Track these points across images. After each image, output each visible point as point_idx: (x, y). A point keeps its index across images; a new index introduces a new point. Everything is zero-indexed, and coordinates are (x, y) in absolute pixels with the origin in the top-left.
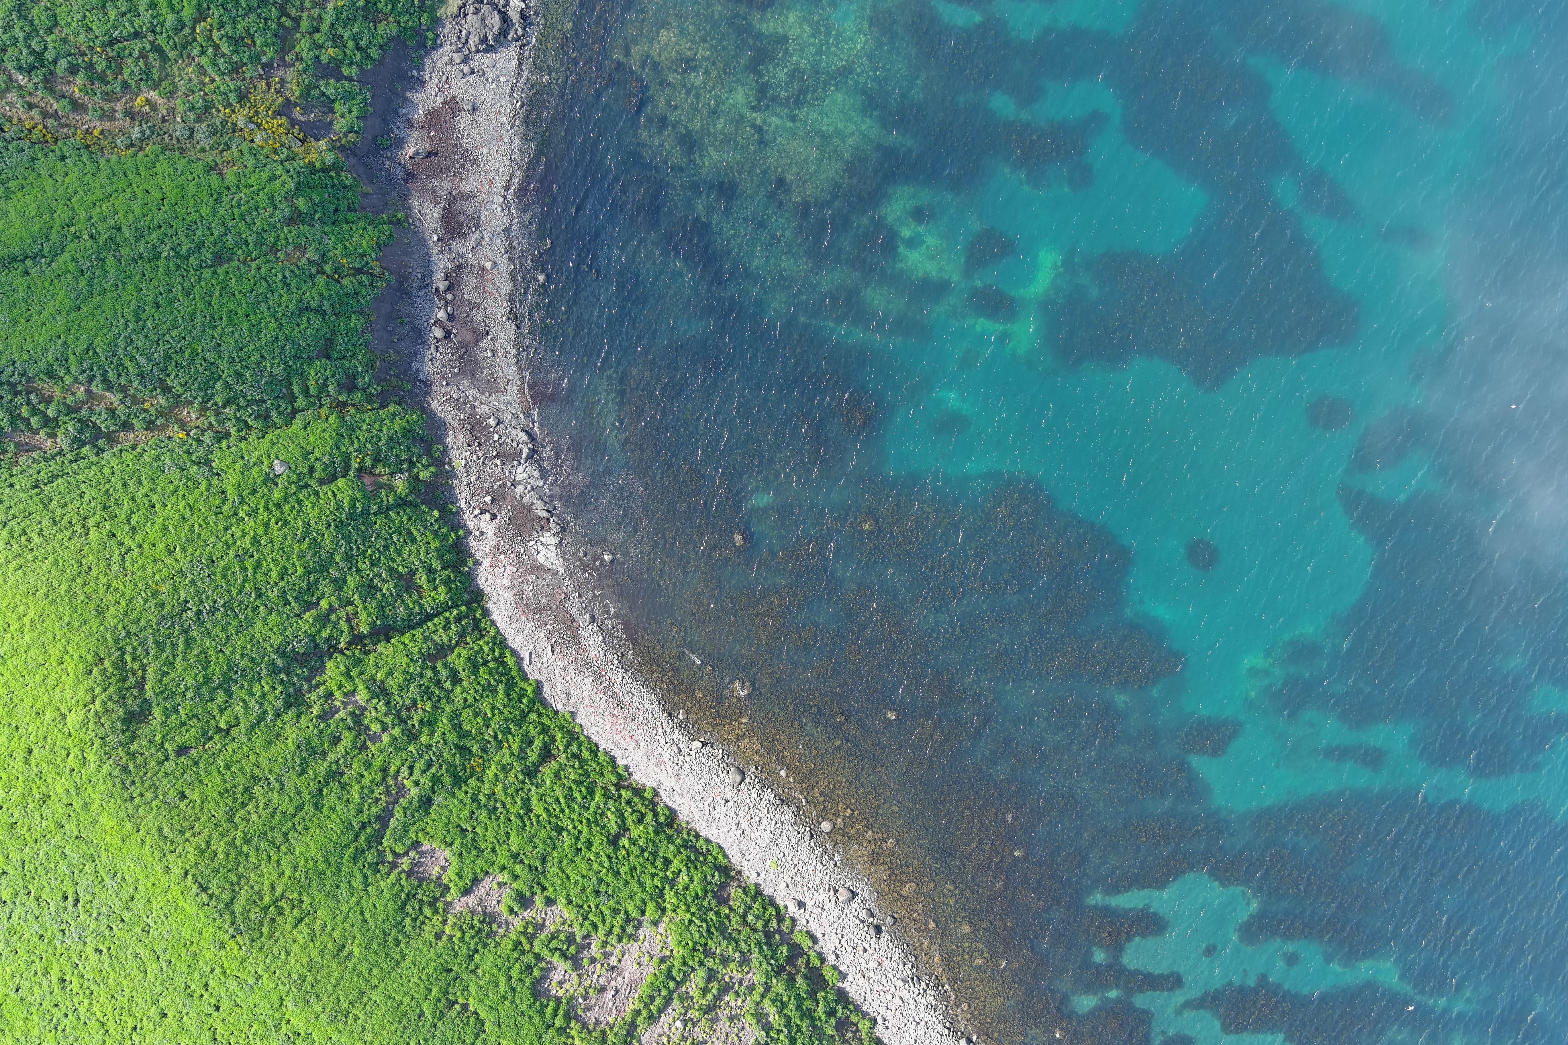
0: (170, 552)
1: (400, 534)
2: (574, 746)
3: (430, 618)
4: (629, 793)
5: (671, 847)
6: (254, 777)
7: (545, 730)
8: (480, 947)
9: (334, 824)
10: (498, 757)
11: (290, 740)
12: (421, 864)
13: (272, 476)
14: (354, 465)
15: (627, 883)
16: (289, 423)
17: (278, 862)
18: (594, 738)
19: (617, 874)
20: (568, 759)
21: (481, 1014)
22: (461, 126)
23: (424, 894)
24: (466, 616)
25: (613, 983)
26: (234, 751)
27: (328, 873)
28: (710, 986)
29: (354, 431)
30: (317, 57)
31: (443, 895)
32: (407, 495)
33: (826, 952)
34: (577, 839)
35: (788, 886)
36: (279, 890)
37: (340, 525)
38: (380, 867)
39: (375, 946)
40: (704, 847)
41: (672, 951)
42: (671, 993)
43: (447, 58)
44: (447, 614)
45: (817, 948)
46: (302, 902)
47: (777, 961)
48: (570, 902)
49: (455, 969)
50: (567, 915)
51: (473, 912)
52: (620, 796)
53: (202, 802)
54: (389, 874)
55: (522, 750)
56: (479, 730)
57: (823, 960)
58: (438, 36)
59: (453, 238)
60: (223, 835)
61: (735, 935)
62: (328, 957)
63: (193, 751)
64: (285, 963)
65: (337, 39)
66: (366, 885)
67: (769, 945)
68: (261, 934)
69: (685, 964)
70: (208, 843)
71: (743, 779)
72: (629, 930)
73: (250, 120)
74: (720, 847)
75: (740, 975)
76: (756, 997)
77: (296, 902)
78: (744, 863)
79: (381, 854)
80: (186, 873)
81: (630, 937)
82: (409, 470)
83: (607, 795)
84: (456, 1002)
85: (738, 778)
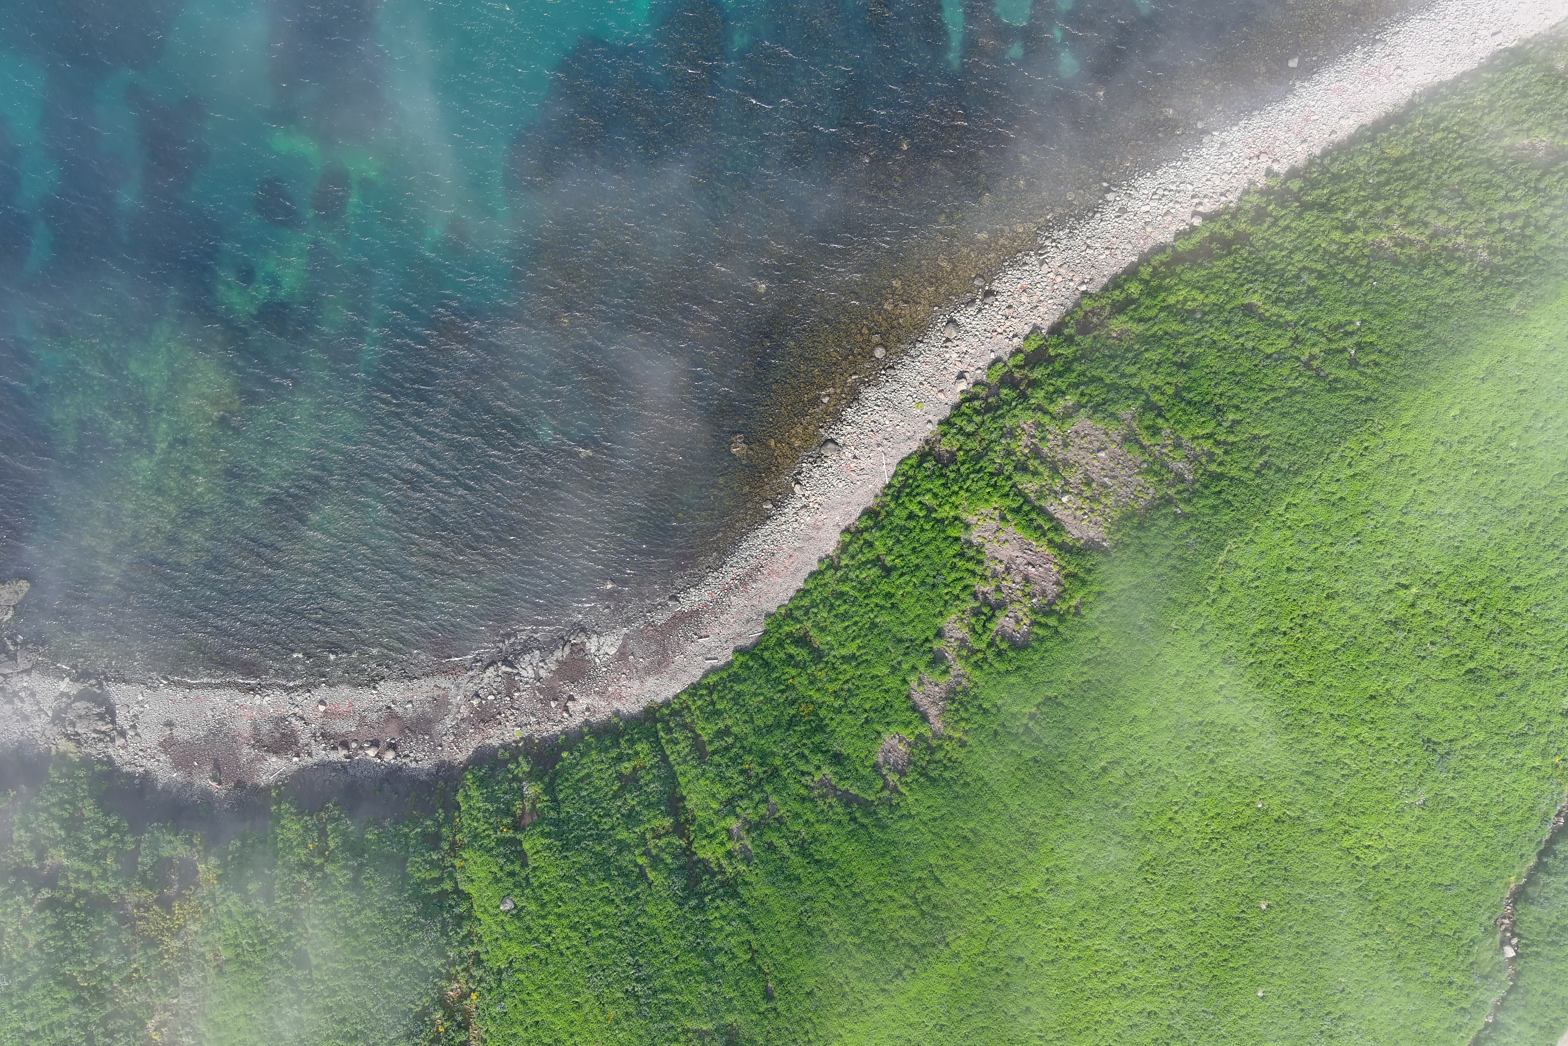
0: (579, 1006)
1: (581, 788)
2: (797, 613)
3: (665, 759)
4: (844, 556)
5: (897, 512)
6: (799, 925)
7: (780, 643)
8: (976, 703)
9: (850, 848)
10: (801, 689)
11: (767, 892)
12: (896, 762)
13: (514, 912)
14: (510, 834)
15: (927, 557)
16: (468, 897)
17: (880, 902)
18: (791, 593)
19: (917, 567)
20: (809, 618)
21: (1040, 700)
22: (187, 737)
23: (923, 759)
24: (667, 722)
25: (1022, 568)
26: (772, 946)
27: (894, 853)
28: (1032, 468)
29: (478, 834)
30: (115, 874)
31: (925, 740)
32: (543, 783)
33: (1010, 348)
34: (882, 607)
35: (941, 391)
36: (906, 901)
37: (565, 847)
38: (894, 802)
39: (966, 807)
40: (900, 479)
41: (995, 509)
42: (1034, 508)
43: (121, 751)
44: (663, 741)
45: (1005, 358)
46: (920, 878)
47: (1013, 400)
48: (941, 614)
49: (995, 726)
50: (954, 616)
51: (944, 710)
52: (847, 566)
53: (818, 975)
54: (902, 794)
55: (796, 666)
56: (774, 708)
57: (1019, 351)
58: (99, 761)
59: (296, 743)
60: (850, 955)
61: (984, 444)
62: (973, 852)
63: (770, 985)
64: (976, 894)
65: (98, 857)
66: (911, 816)
67: (998, 408)
68: (947, 918)
69: (1007, 495)
70: (856, 969)
71: (832, 441)
72: (971, 553)
73: (175, 935)
74: (900, 463)
75: (1024, 438)
76: (1046, 419)
77: (920, 885)
78: (918, 436)
79: (882, 802)
80: (883, 990)
81: (979, 552)
82: (520, 781)
83: (844, 580)
84: (1026, 725)
85: (831, 446)
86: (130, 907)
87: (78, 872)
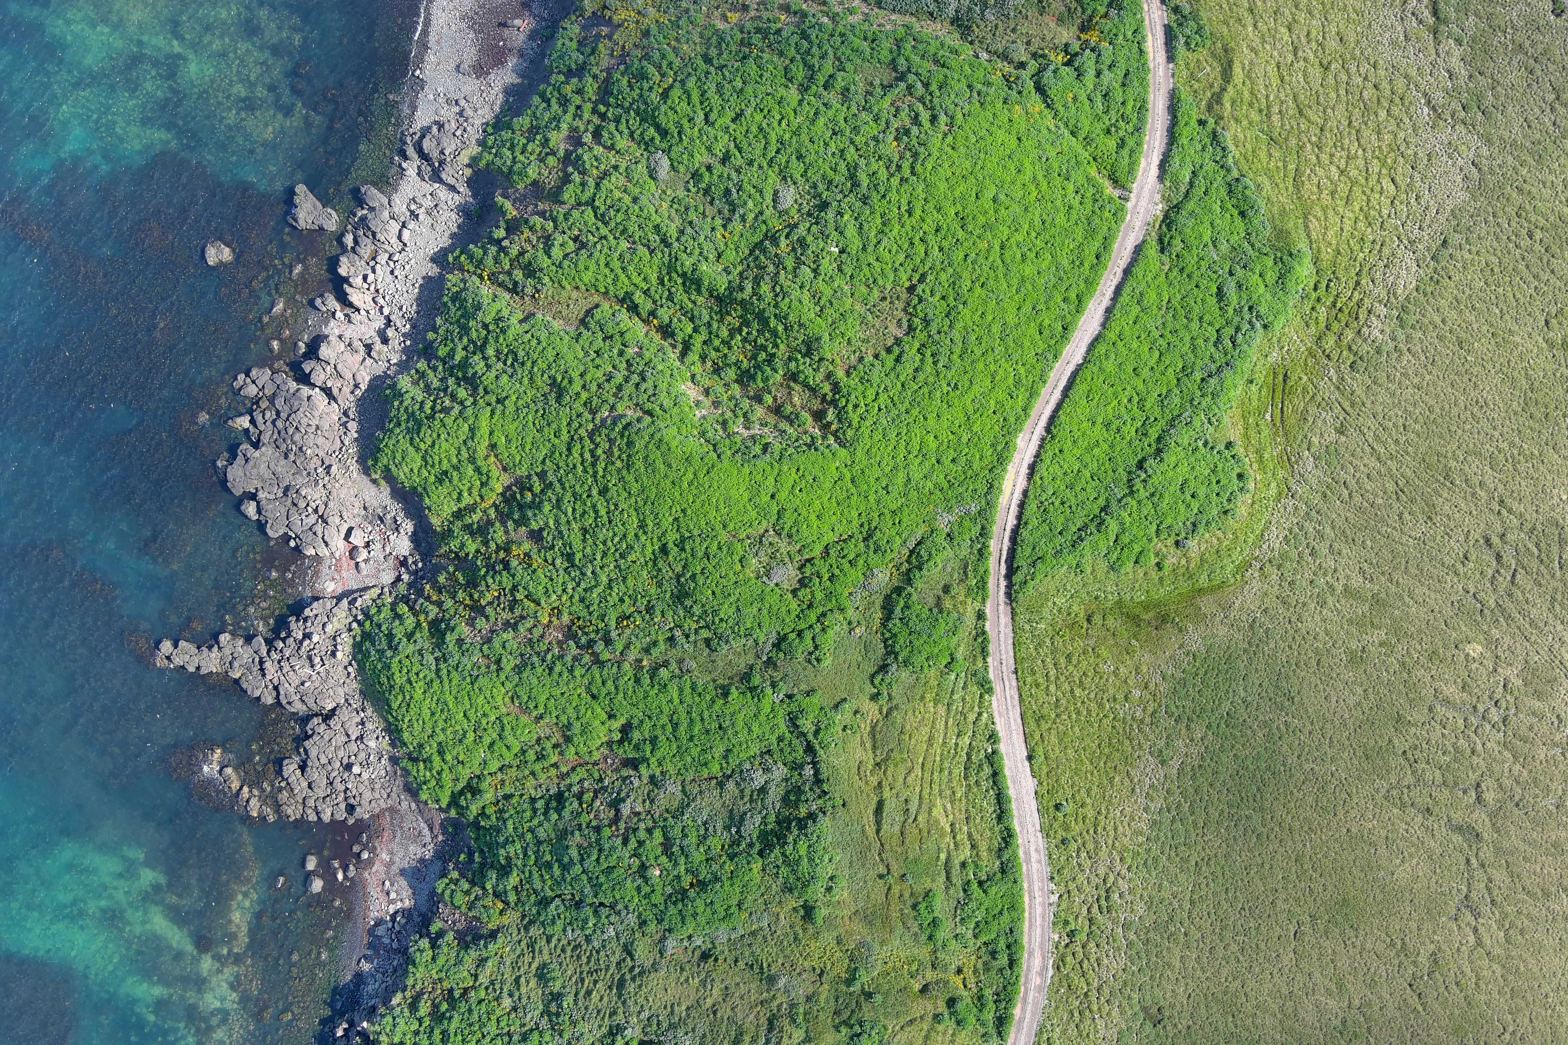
22: (473, 51)
43: (479, 113)
86: (612, 62)
87: (575, 116)
